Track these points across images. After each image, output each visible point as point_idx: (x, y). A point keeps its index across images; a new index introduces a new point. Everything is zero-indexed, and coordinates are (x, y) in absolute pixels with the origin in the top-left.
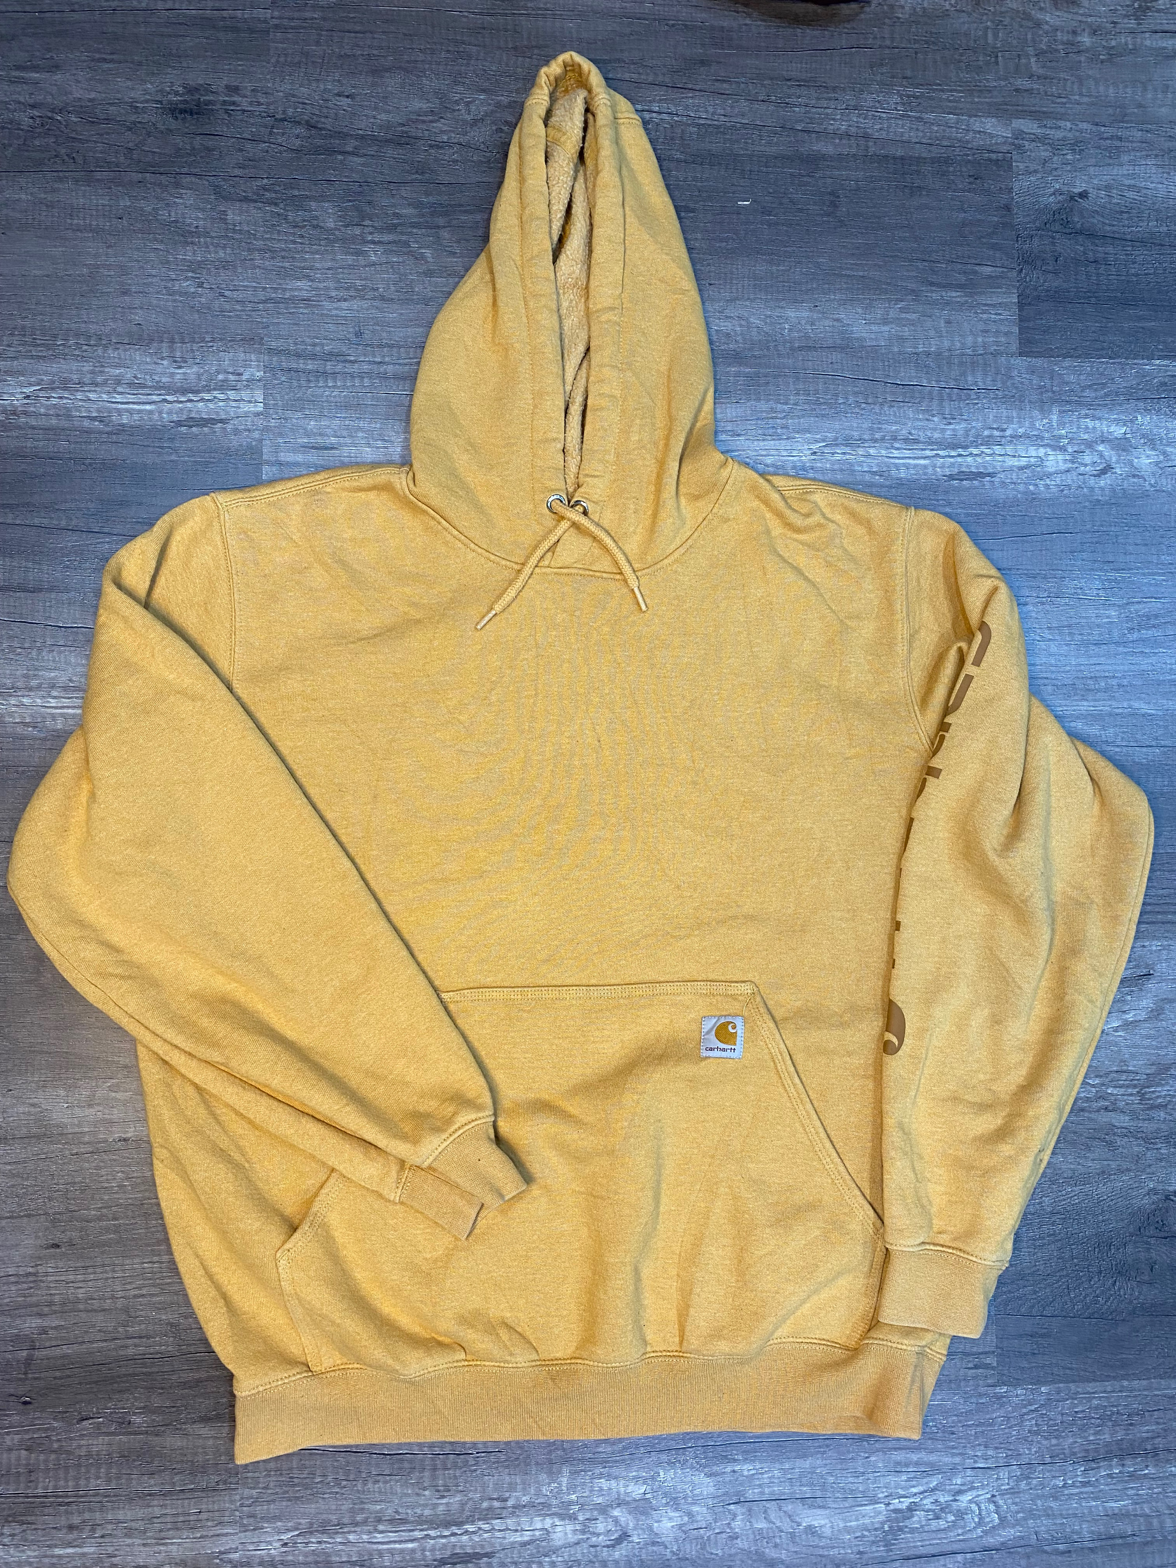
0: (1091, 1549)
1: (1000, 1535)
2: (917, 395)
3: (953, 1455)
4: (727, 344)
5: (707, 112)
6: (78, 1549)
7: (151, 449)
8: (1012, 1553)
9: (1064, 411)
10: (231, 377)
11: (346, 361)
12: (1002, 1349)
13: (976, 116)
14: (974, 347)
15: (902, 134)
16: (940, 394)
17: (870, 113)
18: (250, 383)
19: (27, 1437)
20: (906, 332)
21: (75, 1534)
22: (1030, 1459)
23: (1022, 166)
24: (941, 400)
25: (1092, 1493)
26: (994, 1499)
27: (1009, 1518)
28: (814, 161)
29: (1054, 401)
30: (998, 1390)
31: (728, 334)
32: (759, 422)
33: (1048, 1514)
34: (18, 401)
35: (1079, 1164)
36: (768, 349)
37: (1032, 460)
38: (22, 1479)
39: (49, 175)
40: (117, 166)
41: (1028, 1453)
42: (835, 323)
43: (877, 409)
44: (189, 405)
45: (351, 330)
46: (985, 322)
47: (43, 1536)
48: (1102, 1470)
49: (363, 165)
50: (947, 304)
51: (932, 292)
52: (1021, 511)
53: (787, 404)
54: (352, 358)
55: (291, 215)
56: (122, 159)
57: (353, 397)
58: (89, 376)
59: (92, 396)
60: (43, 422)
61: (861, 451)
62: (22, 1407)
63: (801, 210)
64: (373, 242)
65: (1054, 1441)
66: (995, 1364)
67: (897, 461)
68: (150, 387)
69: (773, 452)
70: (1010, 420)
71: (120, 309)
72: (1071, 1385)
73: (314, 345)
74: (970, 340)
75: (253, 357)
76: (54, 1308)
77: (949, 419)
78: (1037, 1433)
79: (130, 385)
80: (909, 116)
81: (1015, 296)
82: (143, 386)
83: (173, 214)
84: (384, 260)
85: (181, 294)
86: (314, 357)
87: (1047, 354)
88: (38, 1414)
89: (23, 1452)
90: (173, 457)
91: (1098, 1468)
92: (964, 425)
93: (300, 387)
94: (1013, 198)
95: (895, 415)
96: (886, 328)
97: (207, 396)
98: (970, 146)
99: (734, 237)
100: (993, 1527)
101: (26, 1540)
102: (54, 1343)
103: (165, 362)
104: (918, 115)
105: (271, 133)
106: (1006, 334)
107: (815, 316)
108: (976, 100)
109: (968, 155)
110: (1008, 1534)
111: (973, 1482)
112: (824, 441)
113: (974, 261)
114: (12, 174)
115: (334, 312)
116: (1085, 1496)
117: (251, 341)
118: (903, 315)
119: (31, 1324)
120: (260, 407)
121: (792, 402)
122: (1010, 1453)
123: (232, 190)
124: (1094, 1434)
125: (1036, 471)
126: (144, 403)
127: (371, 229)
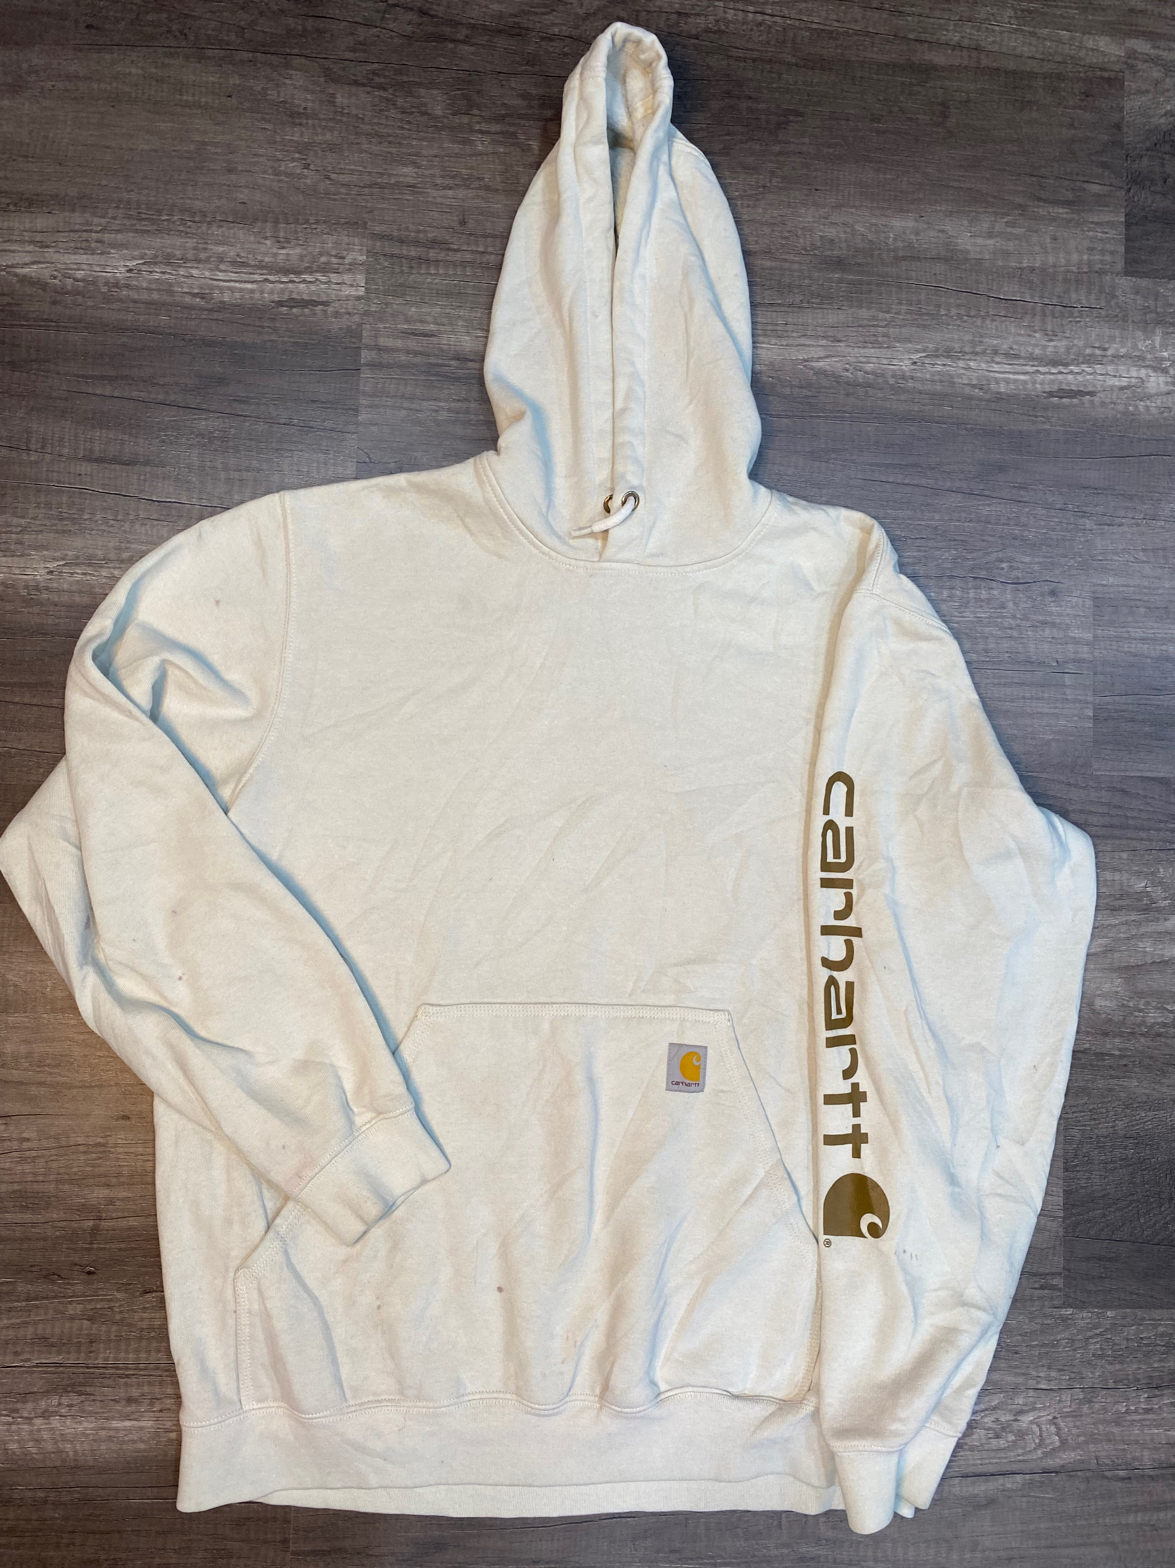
0: (1152, 1478)
1: (1060, 1458)
2: (1020, 310)
3: (1016, 1374)
4: (832, 250)
5: (820, 16)
6: (135, 1423)
7: (251, 328)
8: (1071, 1476)
9: (1168, 333)
10: (334, 260)
11: (449, 249)
12: (1069, 1270)
13: (1089, 33)
14: (1080, 263)
15: (1015, 48)
16: (1043, 311)
17: (983, 26)
18: (352, 268)
19: (89, 1307)
20: (1011, 246)
21: (133, 1408)
22: (1094, 1383)
23: (1134, 86)
24: (1044, 315)
25: (1155, 1420)
26: (1055, 1421)
27: (1070, 1441)
28: (927, 71)
29: (1158, 323)
30: (1063, 1312)
31: (832, 240)
32: (860, 329)
33: (1109, 1439)
34: (120, 273)
35: (1154, 1089)
36: (872, 256)
37: (1133, 380)
38: (83, 1348)
39: (160, 50)
40: (228, 44)
41: (1092, 1376)
42: (940, 234)
43: (979, 322)
44: (290, 285)
45: (455, 218)
46: (1092, 239)
47: (102, 1408)
48: (1165, 1398)
49: (472, 54)
50: (1054, 220)
51: (1039, 207)
52: (1120, 431)
53: (888, 312)
54: (455, 247)
55: (400, 102)
56: (233, 37)
57: (455, 285)
58: (192, 252)
59: (195, 272)
60: (145, 296)
61: (961, 364)
62: (86, 1277)
63: (911, 119)
64: (481, 132)
65: (1118, 1367)
66: (1061, 1286)
67: (997, 375)
68: (253, 266)
69: (874, 360)
70: (1112, 339)
71: (225, 187)
72: (1137, 1310)
73: (419, 232)
74: (1075, 257)
75: (356, 241)
76: (122, 1179)
77: (1052, 335)
78: (1101, 1357)
79: (233, 263)
80: (1022, 31)
81: (1123, 215)
82: (244, 264)
83: (282, 94)
84: (490, 149)
85: (288, 175)
86: (416, 243)
87: (1153, 274)
88: (101, 1285)
89: (85, 1322)
90: (273, 337)
91: (1162, 1395)
92: (1065, 342)
93: (402, 272)
94: (1123, 117)
95: (997, 329)
96: (990, 242)
97: (308, 278)
98: (1082, 63)
99: (842, 142)
100: (1053, 1449)
101: (83, 1411)
102: (120, 1214)
103: (268, 242)
104: (1031, 29)
105: (383, 18)
106: (1112, 253)
107: (922, 226)
108: (1090, 17)
109: (1080, 72)
110: (1068, 1457)
111: (1035, 1403)
112: (924, 351)
113: (1082, 179)
114: (124, 48)
115: (439, 200)
116: (1147, 1423)
117: (355, 225)
118: (1009, 230)
119: (99, 1194)
120: (361, 292)
121: (894, 311)
122: (1073, 1375)
123: (342, 73)
124: (1159, 1361)
125: (1136, 391)
126: (245, 282)
127: (478, 119)
